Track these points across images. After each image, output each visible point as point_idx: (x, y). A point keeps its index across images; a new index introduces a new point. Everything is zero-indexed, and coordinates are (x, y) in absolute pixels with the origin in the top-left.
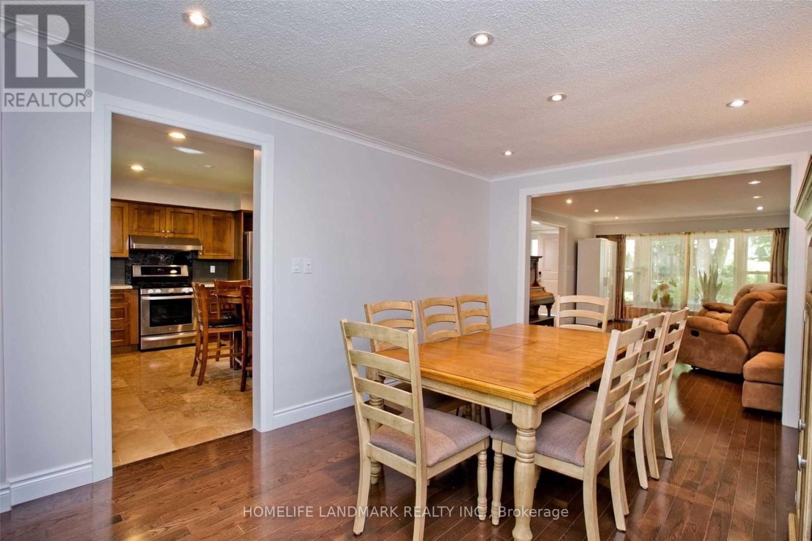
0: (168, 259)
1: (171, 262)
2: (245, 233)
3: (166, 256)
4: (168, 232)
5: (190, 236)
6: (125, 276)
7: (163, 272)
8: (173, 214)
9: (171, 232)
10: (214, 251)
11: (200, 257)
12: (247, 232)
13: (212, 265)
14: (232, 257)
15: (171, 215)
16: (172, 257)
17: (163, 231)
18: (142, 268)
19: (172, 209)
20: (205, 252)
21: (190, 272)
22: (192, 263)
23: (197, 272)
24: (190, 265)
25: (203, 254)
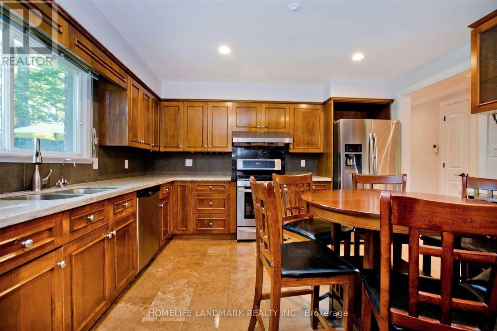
0: (265, 154)
1: (267, 156)
2: (335, 122)
3: (263, 151)
4: (263, 127)
5: (282, 130)
6: (232, 169)
7: (260, 165)
8: (267, 109)
9: (266, 127)
10: (304, 145)
11: (291, 151)
12: (338, 121)
13: (302, 160)
14: (321, 151)
15: (266, 110)
16: (268, 152)
17: (259, 127)
18: (243, 161)
19: (266, 105)
20: (295, 146)
21: (283, 166)
22: (285, 157)
23: (289, 166)
24: (283, 159)
25: (294, 148)
